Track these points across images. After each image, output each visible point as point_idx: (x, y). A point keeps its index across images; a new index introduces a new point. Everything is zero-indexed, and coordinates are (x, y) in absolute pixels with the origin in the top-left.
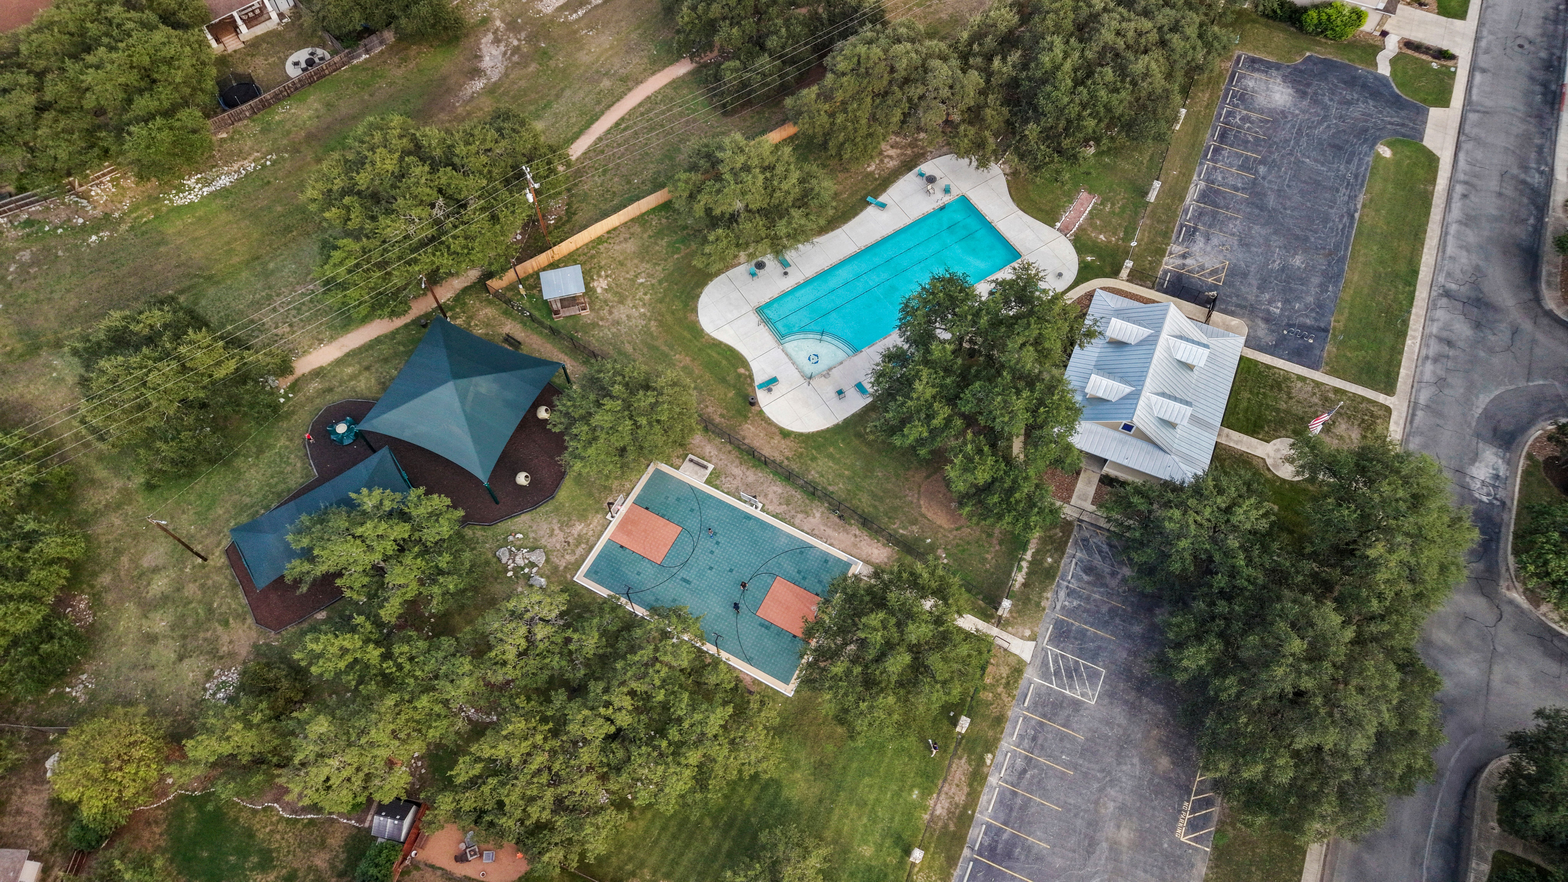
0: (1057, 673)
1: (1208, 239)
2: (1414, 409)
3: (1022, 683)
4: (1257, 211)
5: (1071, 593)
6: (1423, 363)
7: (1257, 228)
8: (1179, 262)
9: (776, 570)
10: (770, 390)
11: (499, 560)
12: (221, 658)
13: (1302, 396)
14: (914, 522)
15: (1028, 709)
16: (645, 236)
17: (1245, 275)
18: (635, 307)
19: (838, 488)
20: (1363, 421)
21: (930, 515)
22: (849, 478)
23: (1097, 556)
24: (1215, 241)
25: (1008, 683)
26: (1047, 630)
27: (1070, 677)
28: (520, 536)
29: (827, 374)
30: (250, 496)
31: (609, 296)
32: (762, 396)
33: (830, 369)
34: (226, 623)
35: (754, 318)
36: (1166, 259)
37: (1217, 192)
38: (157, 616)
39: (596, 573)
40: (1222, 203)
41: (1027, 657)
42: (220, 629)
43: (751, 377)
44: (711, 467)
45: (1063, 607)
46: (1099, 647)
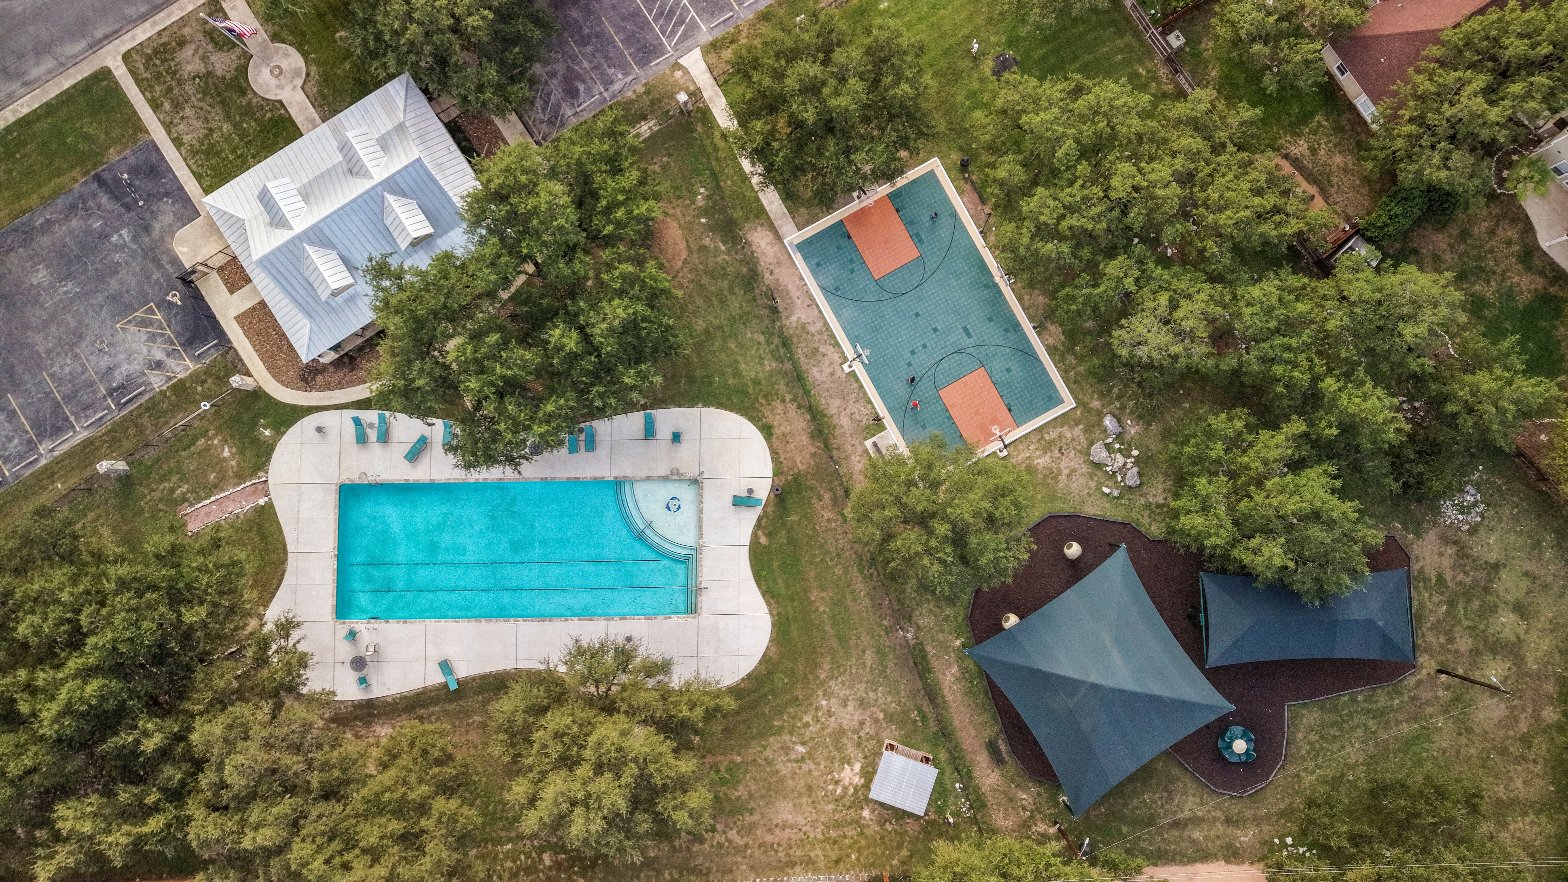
0: (681, 22)
1: (110, 369)
2: (99, 41)
3: (718, 33)
4: (19, 369)
5: (608, 82)
6: (35, 81)
7: (41, 349)
8: (171, 363)
9: (873, 287)
10: (750, 491)
11: (1140, 475)
12: (1455, 543)
13: (198, 124)
14: (703, 249)
15: (732, 9)
16: (756, 817)
17: (115, 298)
18: (830, 714)
19: (753, 335)
20: (163, 61)
21: (682, 245)
22: (736, 336)
23: (553, 99)
24: (104, 362)
25: (731, 42)
26: (658, 66)
27: (672, 11)
28: (1106, 490)
29: (672, 476)
30: (1366, 728)
31: (851, 751)
32: (763, 491)
33: (666, 478)
34: (1440, 578)
35: (706, 602)
36: (181, 376)
37: (37, 424)
38: (1507, 634)
39: (1050, 398)
40: (47, 405)
41: (697, 53)
42: (1448, 575)
43: (758, 525)
44: (868, 444)
45: (626, 74)
46: (623, 19)
